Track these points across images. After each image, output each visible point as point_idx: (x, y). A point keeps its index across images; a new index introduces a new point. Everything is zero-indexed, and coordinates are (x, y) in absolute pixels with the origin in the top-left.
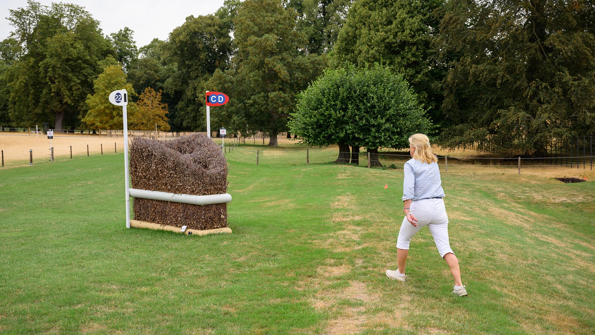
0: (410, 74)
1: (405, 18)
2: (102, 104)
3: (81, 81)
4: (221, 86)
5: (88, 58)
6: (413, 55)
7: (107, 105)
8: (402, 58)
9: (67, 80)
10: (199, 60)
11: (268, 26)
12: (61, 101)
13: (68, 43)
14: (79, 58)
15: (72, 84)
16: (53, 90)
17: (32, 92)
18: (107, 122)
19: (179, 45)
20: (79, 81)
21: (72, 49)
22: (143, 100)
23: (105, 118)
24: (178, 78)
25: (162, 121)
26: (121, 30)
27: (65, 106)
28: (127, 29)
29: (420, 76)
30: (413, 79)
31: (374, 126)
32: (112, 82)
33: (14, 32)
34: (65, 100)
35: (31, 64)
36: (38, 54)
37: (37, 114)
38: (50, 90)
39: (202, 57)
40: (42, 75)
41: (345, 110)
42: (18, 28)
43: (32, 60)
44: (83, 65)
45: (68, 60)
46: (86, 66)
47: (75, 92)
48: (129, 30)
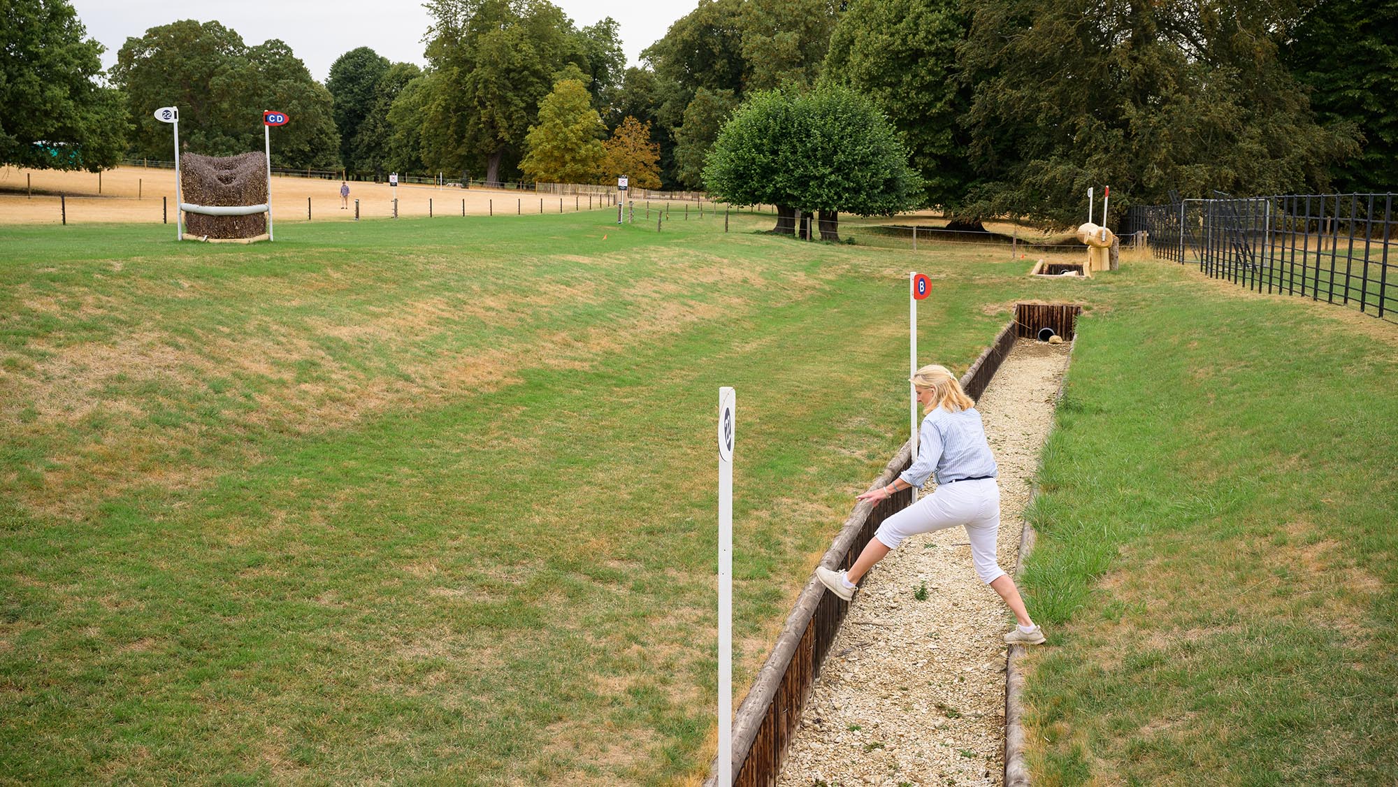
0: (924, 101)
1: (922, 13)
2: (548, 142)
3: (527, 104)
4: (705, 115)
5: (539, 67)
6: (930, 72)
7: (555, 144)
8: (914, 76)
9: (506, 103)
10: (714, 73)
11: (790, 18)
12: (495, 136)
13: (510, 44)
14: (526, 68)
15: (513, 108)
16: (483, 119)
17: (454, 121)
18: (556, 170)
19: (680, 47)
20: (523, 105)
21: (514, 53)
22: (619, 138)
23: (553, 164)
24: (681, 102)
25: (648, 172)
26: (601, 22)
27: (501, 145)
28: (610, 21)
29: (939, 105)
30: (929, 110)
31: (815, 178)
32: (566, 106)
33: (434, 26)
34: (500, 135)
35: (454, 77)
36: (466, 61)
37: (460, 156)
38: (479, 119)
39: (717, 67)
40: (469, 95)
41: (775, 152)
42: (438, 20)
43: (456, 70)
44: (531, 79)
45: (508, 71)
46: (536, 80)
47: (516, 123)
48: (613, 23)
